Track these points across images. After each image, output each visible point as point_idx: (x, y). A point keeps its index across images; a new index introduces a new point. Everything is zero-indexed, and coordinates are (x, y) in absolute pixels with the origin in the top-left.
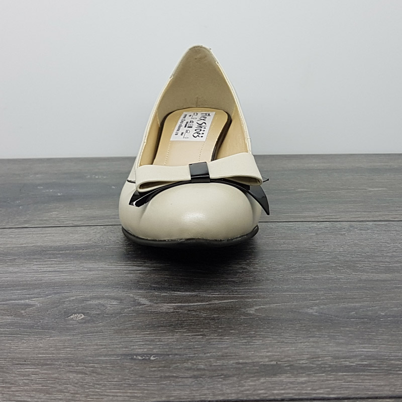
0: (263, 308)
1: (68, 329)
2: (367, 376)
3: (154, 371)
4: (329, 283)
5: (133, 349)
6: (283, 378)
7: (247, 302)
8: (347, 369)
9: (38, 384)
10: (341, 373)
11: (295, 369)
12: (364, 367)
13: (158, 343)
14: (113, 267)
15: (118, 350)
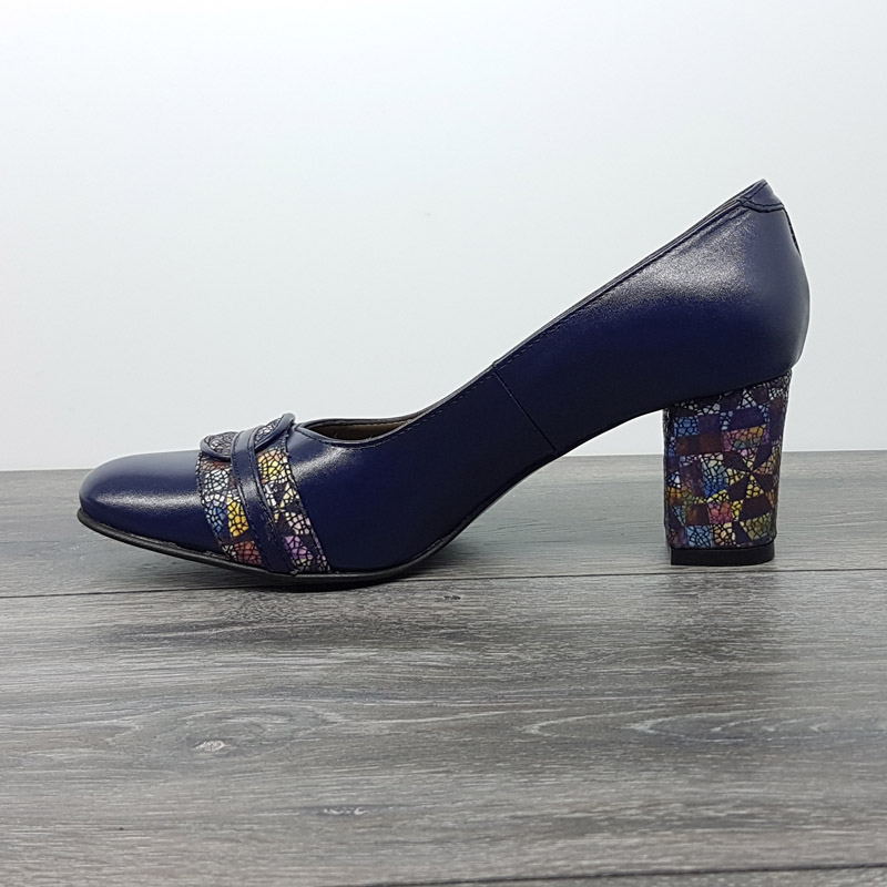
0: (553, 725)
1: (197, 767)
2: (748, 833)
3: (362, 834)
4: (671, 680)
5: (322, 798)
6: (598, 839)
7: (523, 714)
8: (712, 822)
9: (152, 861)
10: (699, 831)
11: (617, 825)
12: (741, 818)
13: (366, 787)
14: (270, 660)
15: (293, 800)
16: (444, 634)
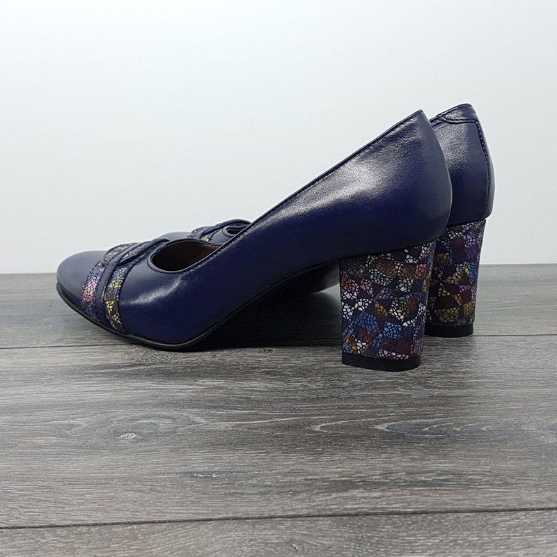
0: (329, 426)
1: (121, 449)
2: (445, 490)
3: (217, 488)
4: (398, 400)
5: (193, 467)
6: (356, 493)
7: (311, 419)
8: (424, 483)
9: (94, 503)
10: (416, 488)
11: (367, 485)
12: (441, 481)
13: (219, 461)
14: (162, 386)
15: (176, 468)
16: (264, 372)
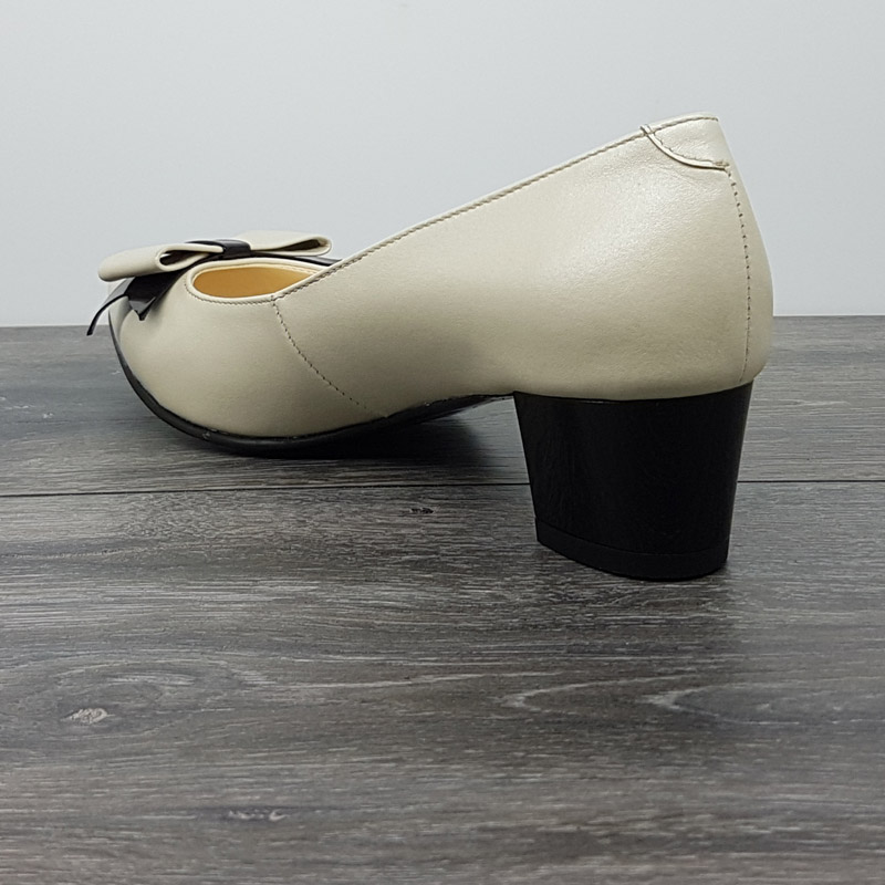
0: (545, 694)
1: (68, 746)
2: (800, 859)
3: (279, 848)
4: (706, 633)
5: (228, 794)
6: (596, 865)
7: (507, 679)
10: (734, 855)
11: (623, 844)
12: (791, 837)
13: (288, 780)
14: (178, 595)
15: (190, 796)
16: (410, 561)
